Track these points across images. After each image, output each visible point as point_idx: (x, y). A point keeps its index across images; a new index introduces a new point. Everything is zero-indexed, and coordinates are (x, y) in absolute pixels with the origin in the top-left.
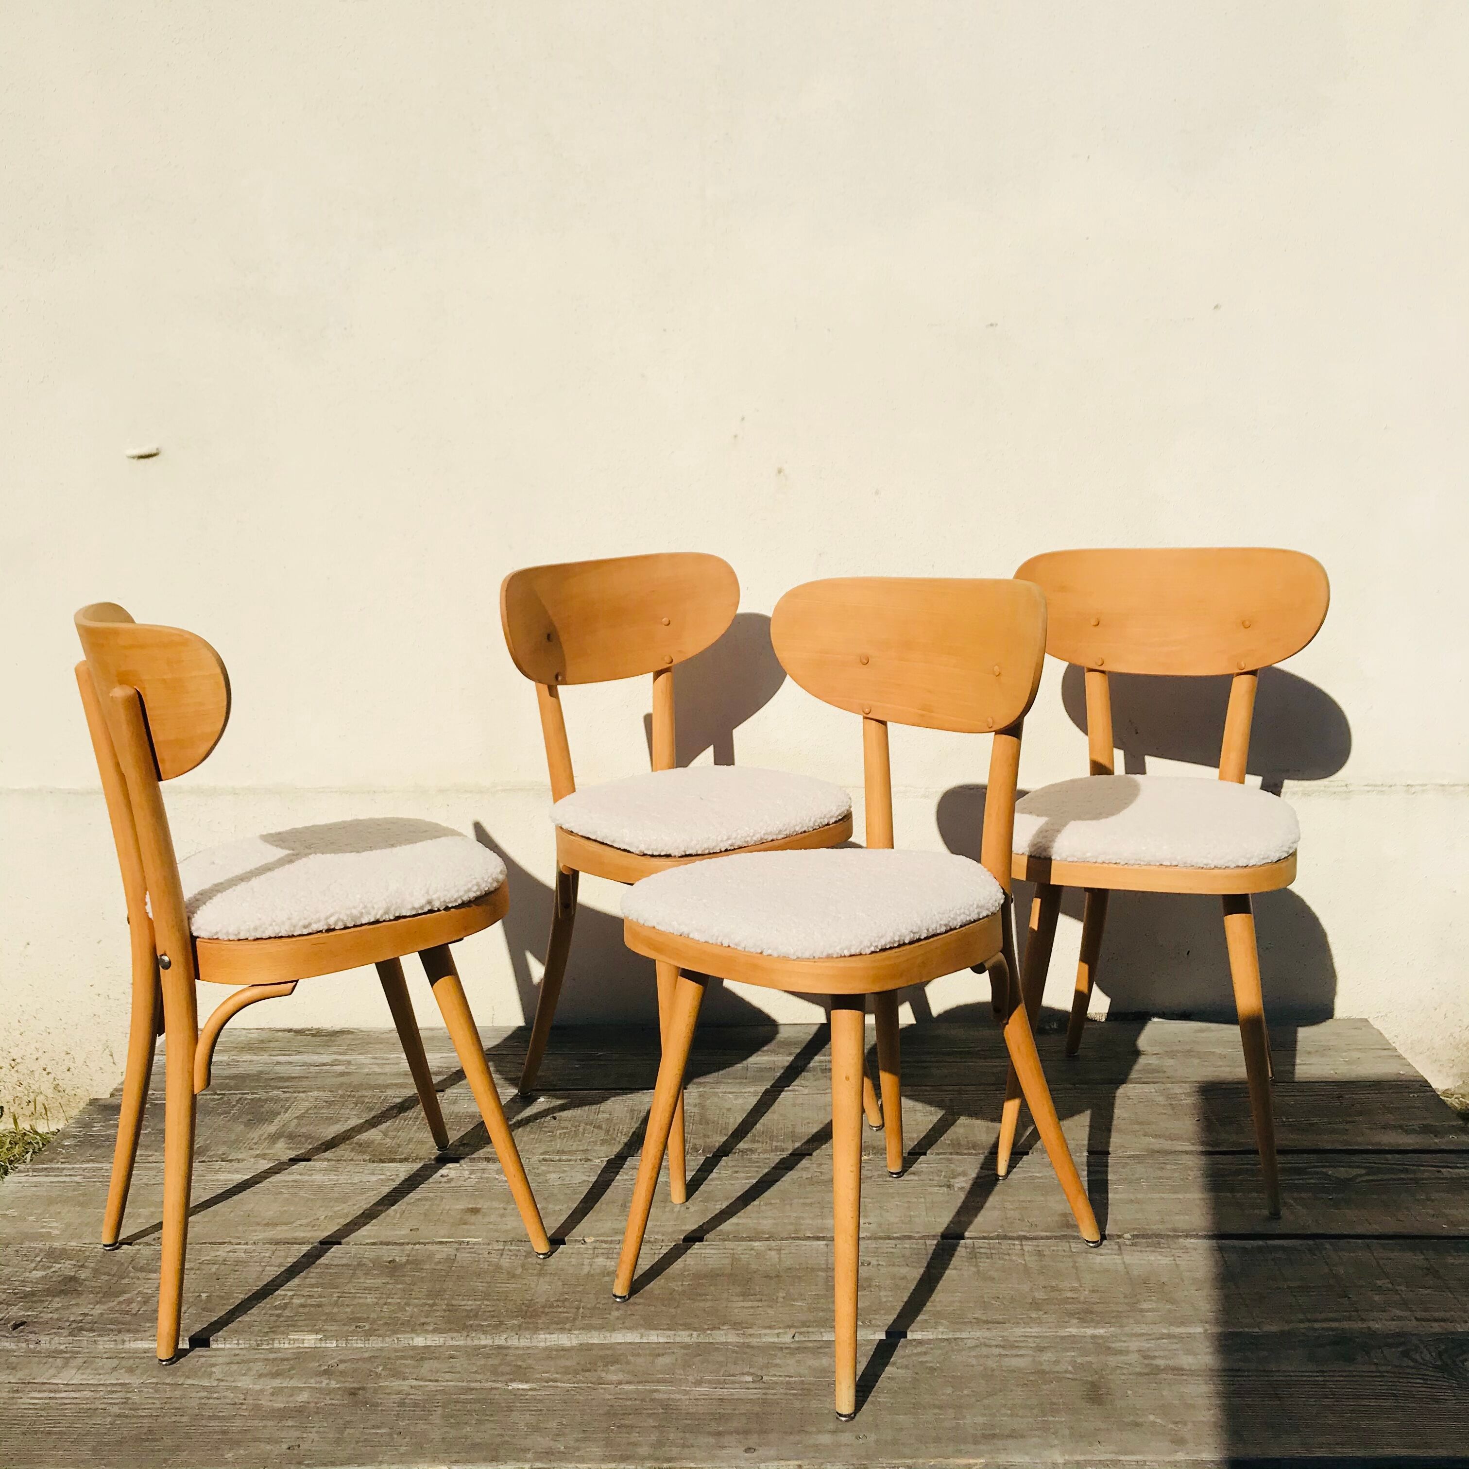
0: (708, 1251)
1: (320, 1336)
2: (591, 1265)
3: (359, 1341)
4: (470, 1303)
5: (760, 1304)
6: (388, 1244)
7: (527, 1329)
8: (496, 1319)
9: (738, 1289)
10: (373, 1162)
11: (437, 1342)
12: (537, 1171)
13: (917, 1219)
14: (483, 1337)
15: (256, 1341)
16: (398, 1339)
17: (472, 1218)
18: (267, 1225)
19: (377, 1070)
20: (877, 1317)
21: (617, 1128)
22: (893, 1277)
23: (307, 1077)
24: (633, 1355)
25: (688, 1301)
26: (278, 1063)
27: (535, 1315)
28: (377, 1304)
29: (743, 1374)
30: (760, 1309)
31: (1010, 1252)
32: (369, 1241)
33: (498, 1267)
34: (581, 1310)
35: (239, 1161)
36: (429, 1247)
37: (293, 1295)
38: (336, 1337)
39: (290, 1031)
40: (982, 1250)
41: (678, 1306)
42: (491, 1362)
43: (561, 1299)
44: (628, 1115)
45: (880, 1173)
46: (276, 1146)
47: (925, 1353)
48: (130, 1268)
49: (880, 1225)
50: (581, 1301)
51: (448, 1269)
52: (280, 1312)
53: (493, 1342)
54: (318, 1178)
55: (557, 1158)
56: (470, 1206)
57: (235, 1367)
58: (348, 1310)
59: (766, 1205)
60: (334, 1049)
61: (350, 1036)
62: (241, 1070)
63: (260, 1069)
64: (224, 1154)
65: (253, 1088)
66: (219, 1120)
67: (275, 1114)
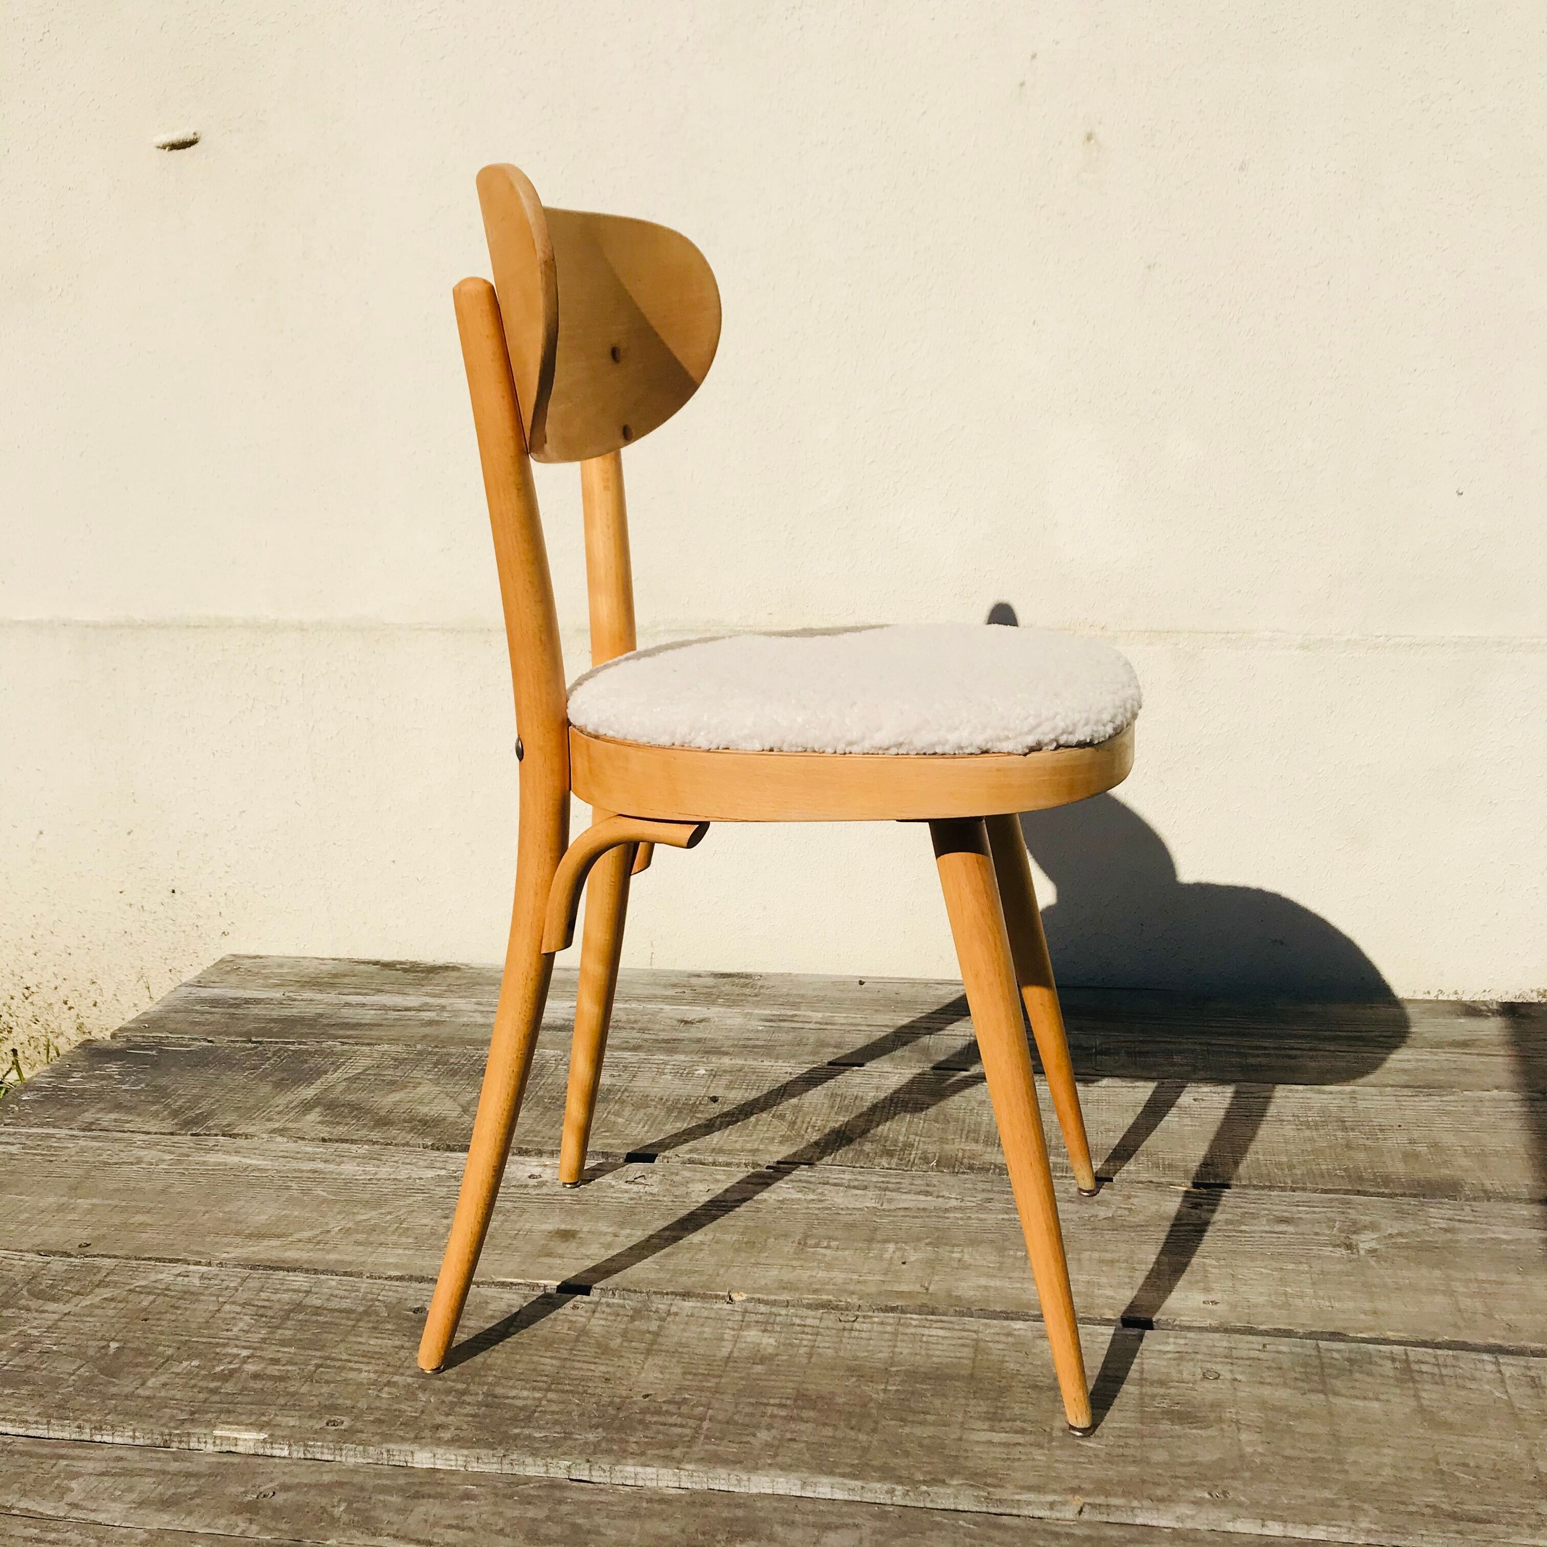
0: (934, 1332)
1: (263, 1436)
2: (736, 1342)
3: (326, 1451)
4: (525, 1393)
5: (1019, 1438)
6: (419, 1279)
7: (609, 1452)
8: (558, 1428)
9: (984, 1407)
10: (438, 1149)
11: (453, 1463)
12: (677, 1178)
13: (1298, 1302)
14: (529, 1460)
15: (162, 1434)
16: (388, 1451)
17: (561, 1247)
18: (250, 1236)
19: (480, 1019)
20: (1237, 1484)
21: (808, 1119)
22: (1263, 1405)
23: (381, 1025)
24: (786, 1523)
25: (893, 1422)
26: (348, 1004)
27: (626, 1426)
28: (375, 1383)
30: (1020, 1448)
31: (1477, 1374)
32: (394, 1273)
33: (584, 1332)
34: (706, 1425)
35: (246, 1136)
36: (484, 1290)
37: (248, 1357)
38: (291, 1439)
39: (376, 963)
40: (1424, 1368)
41: (874, 1430)
42: (531, 1513)
43: (678, 1398)
44: (826, 1101)
45: (1229, 1216)
46: (308, 1117)
48: (25, 1292)
49: (1234, 1306)
50: (708, 1406)
52: (219, 1384)
53: (547, 1472)
54: (349, 1168)
55: (710, 1159)
56: (563, 1227)
57: (108, 1481)
58: (325, 1389)
60: (428, 989)
61: (455, 974)
62: (295, 1012)
63: (319, 1011)
64: (229, 1125)
65: (302, 1035)
66: (241, 1078)
67: (319, 1073)
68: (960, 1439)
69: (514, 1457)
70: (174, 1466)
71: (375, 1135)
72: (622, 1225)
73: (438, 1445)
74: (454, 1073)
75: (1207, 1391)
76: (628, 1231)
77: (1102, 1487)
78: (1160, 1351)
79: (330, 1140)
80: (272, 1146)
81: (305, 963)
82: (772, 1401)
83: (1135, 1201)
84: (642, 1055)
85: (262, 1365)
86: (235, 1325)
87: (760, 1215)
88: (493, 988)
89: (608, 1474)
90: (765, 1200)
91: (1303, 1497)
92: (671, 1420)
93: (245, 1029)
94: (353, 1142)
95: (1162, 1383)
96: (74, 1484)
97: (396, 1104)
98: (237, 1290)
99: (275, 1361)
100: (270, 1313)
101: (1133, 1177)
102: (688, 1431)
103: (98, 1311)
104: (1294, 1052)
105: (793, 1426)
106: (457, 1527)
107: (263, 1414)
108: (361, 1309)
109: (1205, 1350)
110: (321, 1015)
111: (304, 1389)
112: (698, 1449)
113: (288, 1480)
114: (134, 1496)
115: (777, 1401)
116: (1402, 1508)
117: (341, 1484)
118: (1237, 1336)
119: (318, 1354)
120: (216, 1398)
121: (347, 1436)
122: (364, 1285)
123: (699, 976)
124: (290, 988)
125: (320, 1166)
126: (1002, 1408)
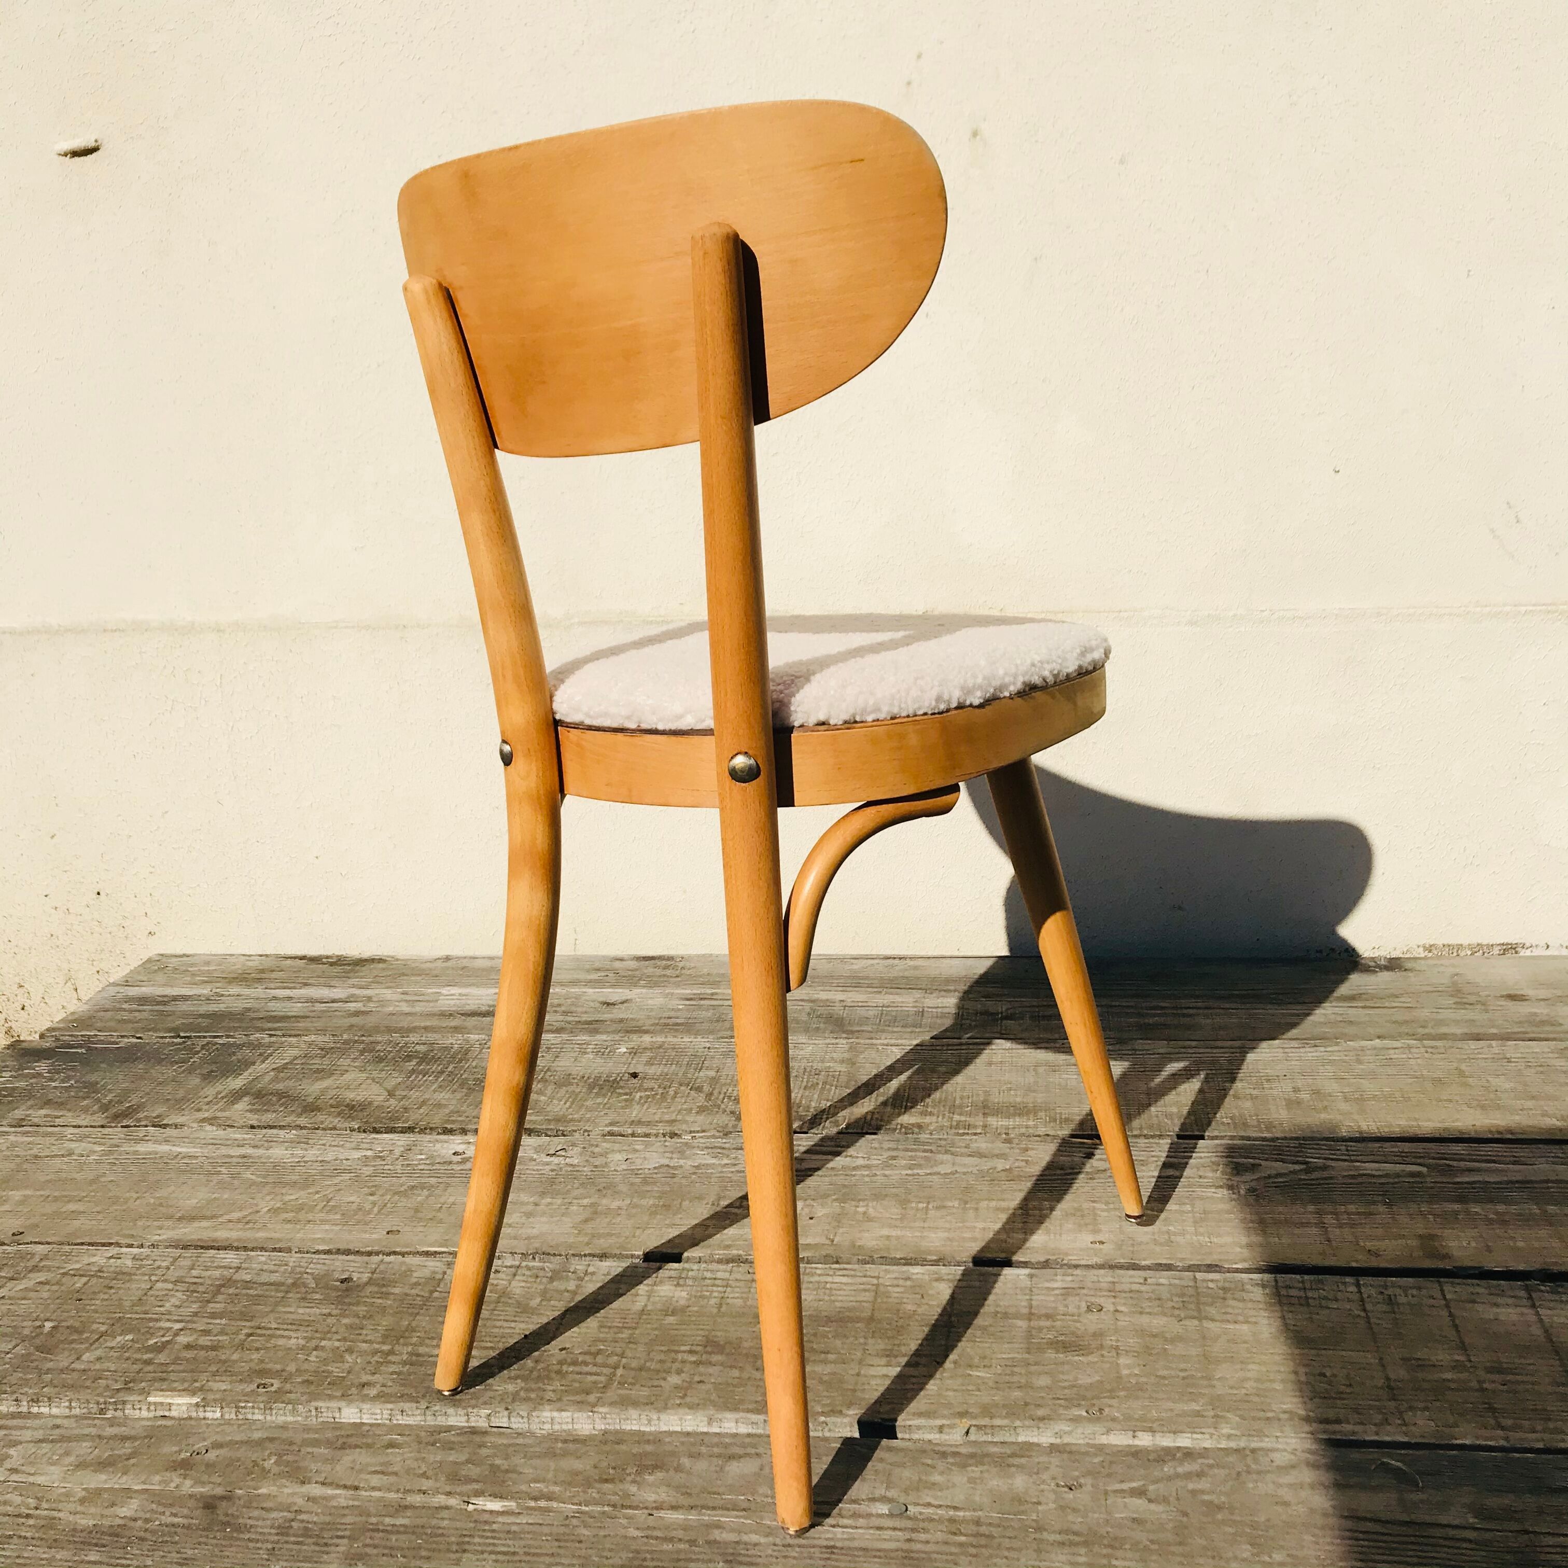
0: (837, 1279)
1: (195, 1400)
2: (649, 1297)
3: (256, 1411)
6: (348, 1252)
9: (881, 1345)
10: (364, 1131)
11: (379, 1417)
12: (597, 1150)
13: (1179, 1239)
14: (451, 1411)
15: (98, 1403)
16: (316, 1409)
18: (180, 1219)
19: (405, 1008)
20: (1114, 1402)
21: (724, 1090)
22: (1141, 1332)
23: (308, 1017)
24: (693, 1456)
26: (275, 998)
28: (303, 1348)
29: (873, 1500)
31: (1340, 1296)
32: (321, 1248)
34: (620, 1372)
35: (176, 1126)
36: (409, 1260)
37: (181, 1330)
38: (222, 1403)
39: (303, 958)
40: (1291, 1292)
42: (453, 1457)
43: (593, 1349)
46: (237, 1106)
47: (1200, 1475)
49: (1119, 1247)
50: (622, 1355)
51: (427, 1295)
52: (152, 1355)
53: (468, 1421)
54: (278, 1152)
55: (630, 1131)
57: (46, 1447)
58: (255, 1356)
59: (938, 1208)
60: (354, 981)
61: (381, 965)
62: (222, 1007)
63: (248, 1006)
64: (158, 1117)
65: (229, 1029)
66: (170, 1072)
67: (247, 1064)
68: (858, 1375)
69: (437, 1408)
70: (109, 1431)
71: (302, 1121)
72: (543, 1194)
73: (363, 1401)
74: (381, 1060)
75: (1091, 1322)
76: (549, 1200)
77: (987, 1411)
78: (1048, 1288)
79: (259, 1127)
80: (202, 1135)
81: (233, 960)
82: (683, 1348)
83: (1029, 1153)
84: (565, 1036)
85: (195, 1336)
86: (168, 1301)
87: (675, 1180)
88: (419, 978)
89: (525, 1420)
90: (681, 1167)
91: (1172, 1410)
92: (586, 1369)
93: (173, 1025)
94: (281, 1127)
95: (1048, 1317)
96: (12, 1451)
97: (324, 1091)
98: (168, 1268)
99: (206, 1332)
100: (201, 1289)
101: (1031, 1131)
102: (602, 1378)
103: (32, 1294)
104: (1191, 1011)
105: (702, 1369)
106: (383, 1473)
107: (196, 1381)
108: (290, 1281)
109: (1090, 1285)
110: (249, 1010)
111: (235, 1357)
112: (611, 1395)
113: (219, 1438)
114: (72, 1459)
115: (687, 1348)
116: (1262, 1414)
117: (271, 1440)
118: (1122, 1272)
119: (248, 1324)
120: (150, 1368)
121: (279, 1396)
122: (293, 1259)
123: (622, 960)
124: (218, 985)
125: (249, 1151)
126: (899, 1345)
